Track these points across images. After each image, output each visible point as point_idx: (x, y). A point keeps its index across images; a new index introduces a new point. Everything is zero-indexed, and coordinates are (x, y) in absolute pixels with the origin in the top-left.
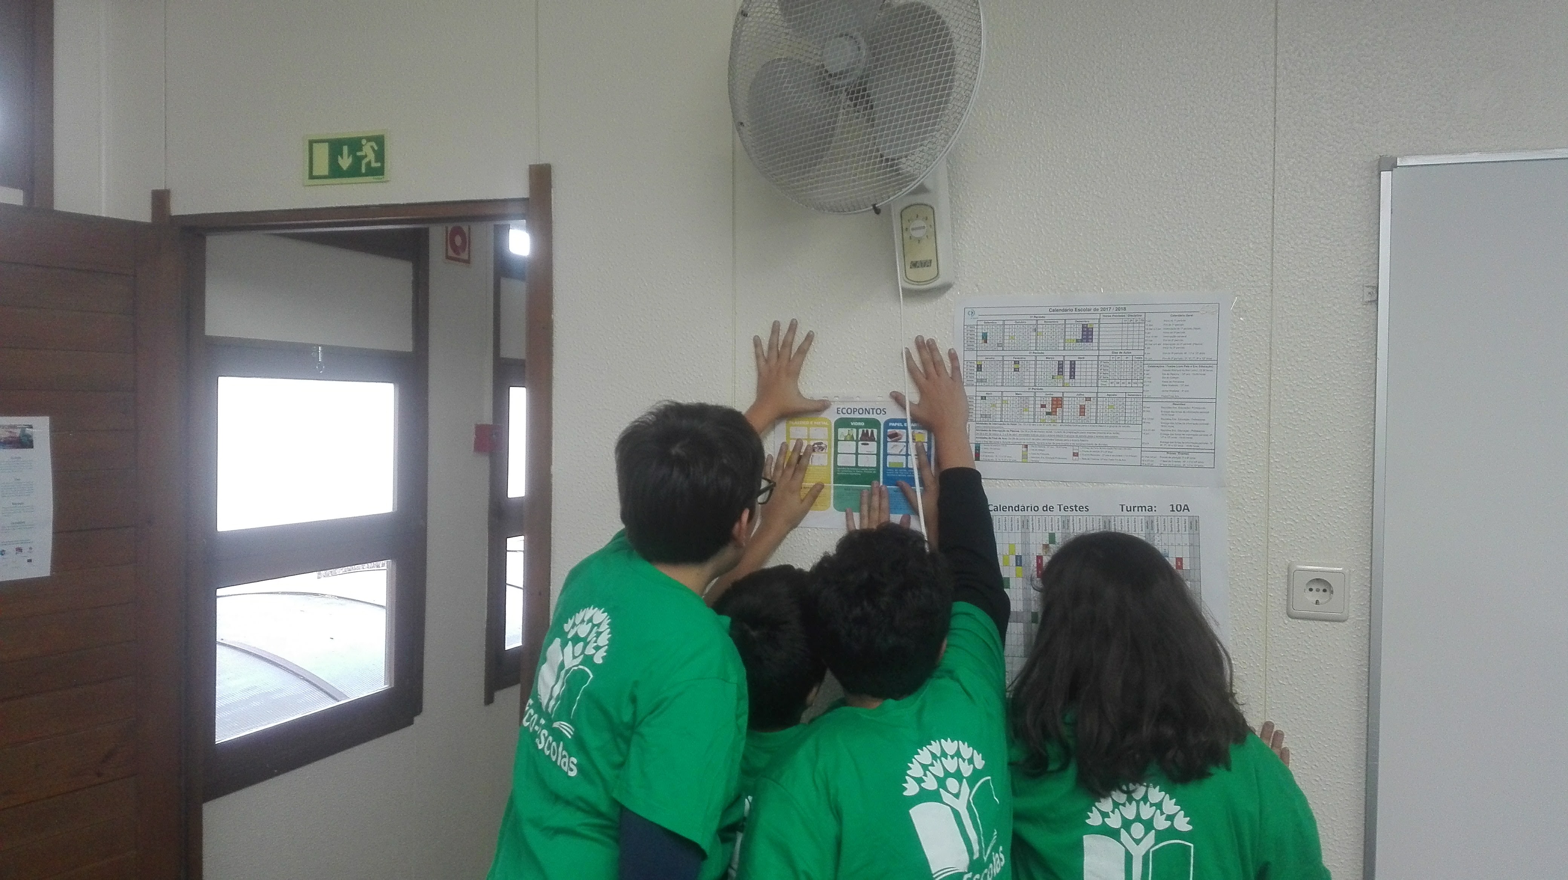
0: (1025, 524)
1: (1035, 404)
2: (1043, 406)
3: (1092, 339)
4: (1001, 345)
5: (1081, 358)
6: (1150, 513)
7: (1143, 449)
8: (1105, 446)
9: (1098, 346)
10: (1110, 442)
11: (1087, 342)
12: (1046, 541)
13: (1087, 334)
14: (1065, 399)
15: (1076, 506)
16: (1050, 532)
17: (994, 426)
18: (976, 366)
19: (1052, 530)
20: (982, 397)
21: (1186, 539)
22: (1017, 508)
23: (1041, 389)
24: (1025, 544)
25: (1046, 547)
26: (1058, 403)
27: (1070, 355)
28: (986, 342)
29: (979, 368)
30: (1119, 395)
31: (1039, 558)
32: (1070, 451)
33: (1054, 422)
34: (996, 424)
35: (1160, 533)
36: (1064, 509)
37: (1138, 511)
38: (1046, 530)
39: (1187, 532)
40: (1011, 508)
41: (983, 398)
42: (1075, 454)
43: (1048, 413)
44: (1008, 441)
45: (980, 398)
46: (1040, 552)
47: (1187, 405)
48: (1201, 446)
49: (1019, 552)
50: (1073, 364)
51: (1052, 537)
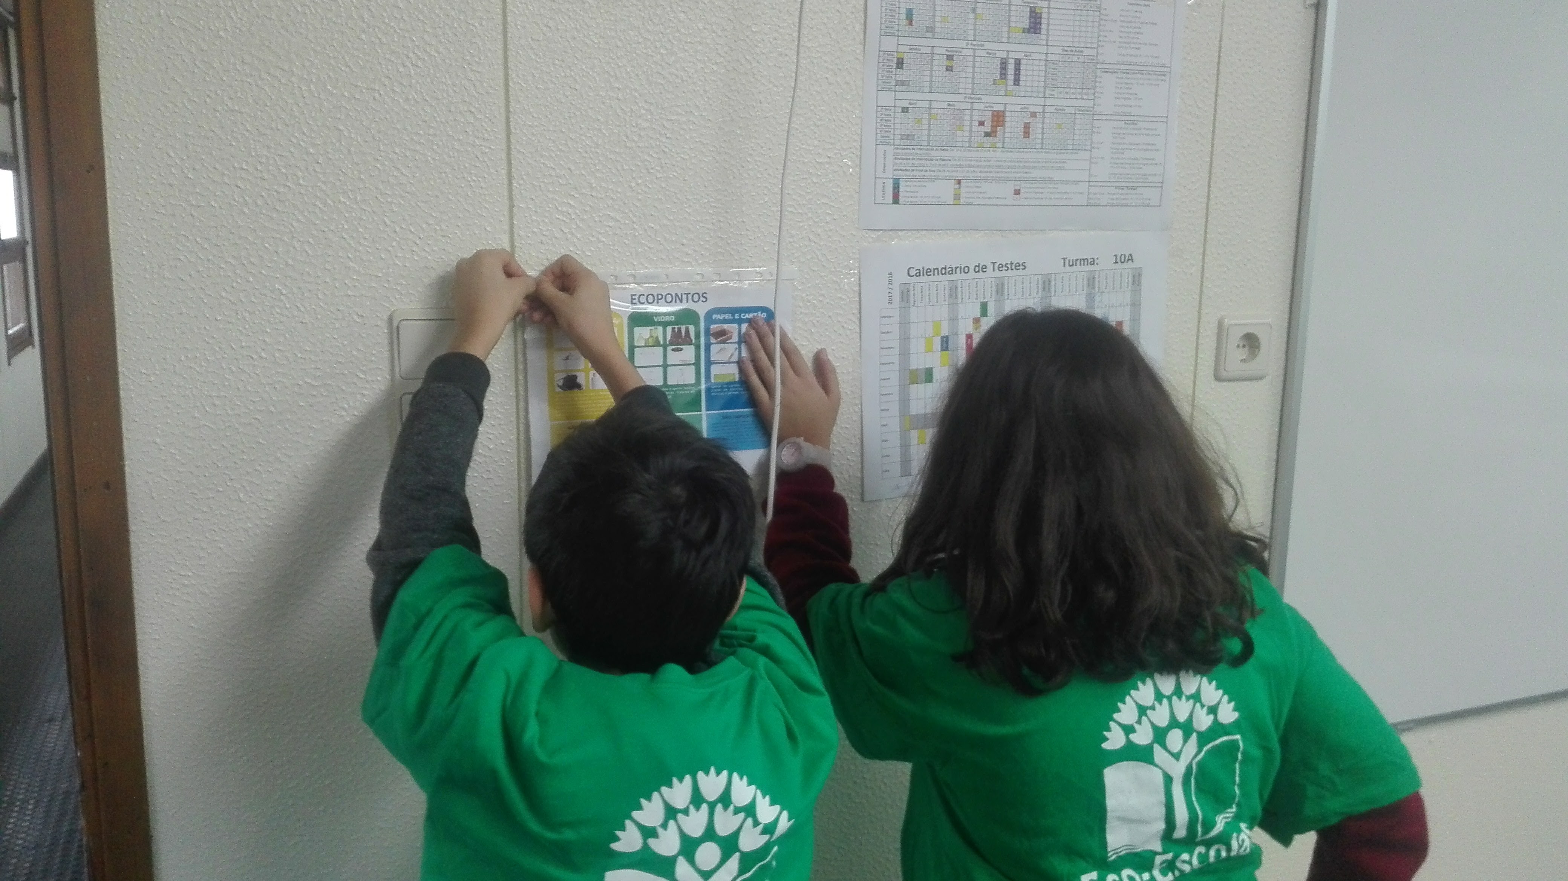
0: (953, 291)
1: (971, 120)
2: (981, 124)
3: (1040, 29)
4: (930, 30)
5: (1027, 55)
6: (1092, 268)
7: (1091, 184)
8: (1051, 180)
9: (1047, 40)
10: (1057, 175)
11: (1035, 33)
12: (977, 313)
13: (1035, 24)
14: (1007, 114)
15: (1012, 264)
16: (982, 300)
17: (919, 151)
18: (895, 60)
19: (984, 299)
20: (903, 108)
21: (1127, 298)
22: (944, 271)
23: (980, 99)
24: (954, 319)
25: (976, 321)
26: (998, 118)
27: (1016, 50)
28: (911, 23)
29: (900, 64)
30: (1068, 110)
31: (969, 337)
32: (1010, 187)
33: (994, 146)
34: (921, 149)
35: (1101, 291)
36: (999, 267)
37: (1080, 265)
38: (977, 299)
39: (1130, 288)
40: (936, 271)
41: (905, 110)
42: (1017, 192)
43: (987, 135)
44: (935, 174)
45: (900, 110)
46: (970, 329)
47: (1140, 125)
48: (1151, 179)
49: (945, 332)
50: (1018, 63)
51: (984, 307)
